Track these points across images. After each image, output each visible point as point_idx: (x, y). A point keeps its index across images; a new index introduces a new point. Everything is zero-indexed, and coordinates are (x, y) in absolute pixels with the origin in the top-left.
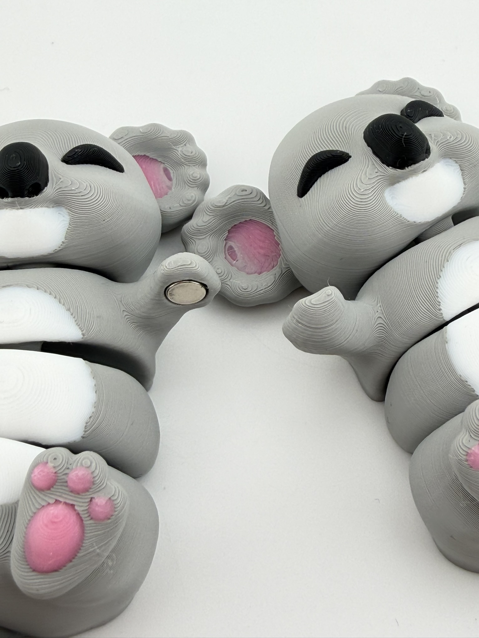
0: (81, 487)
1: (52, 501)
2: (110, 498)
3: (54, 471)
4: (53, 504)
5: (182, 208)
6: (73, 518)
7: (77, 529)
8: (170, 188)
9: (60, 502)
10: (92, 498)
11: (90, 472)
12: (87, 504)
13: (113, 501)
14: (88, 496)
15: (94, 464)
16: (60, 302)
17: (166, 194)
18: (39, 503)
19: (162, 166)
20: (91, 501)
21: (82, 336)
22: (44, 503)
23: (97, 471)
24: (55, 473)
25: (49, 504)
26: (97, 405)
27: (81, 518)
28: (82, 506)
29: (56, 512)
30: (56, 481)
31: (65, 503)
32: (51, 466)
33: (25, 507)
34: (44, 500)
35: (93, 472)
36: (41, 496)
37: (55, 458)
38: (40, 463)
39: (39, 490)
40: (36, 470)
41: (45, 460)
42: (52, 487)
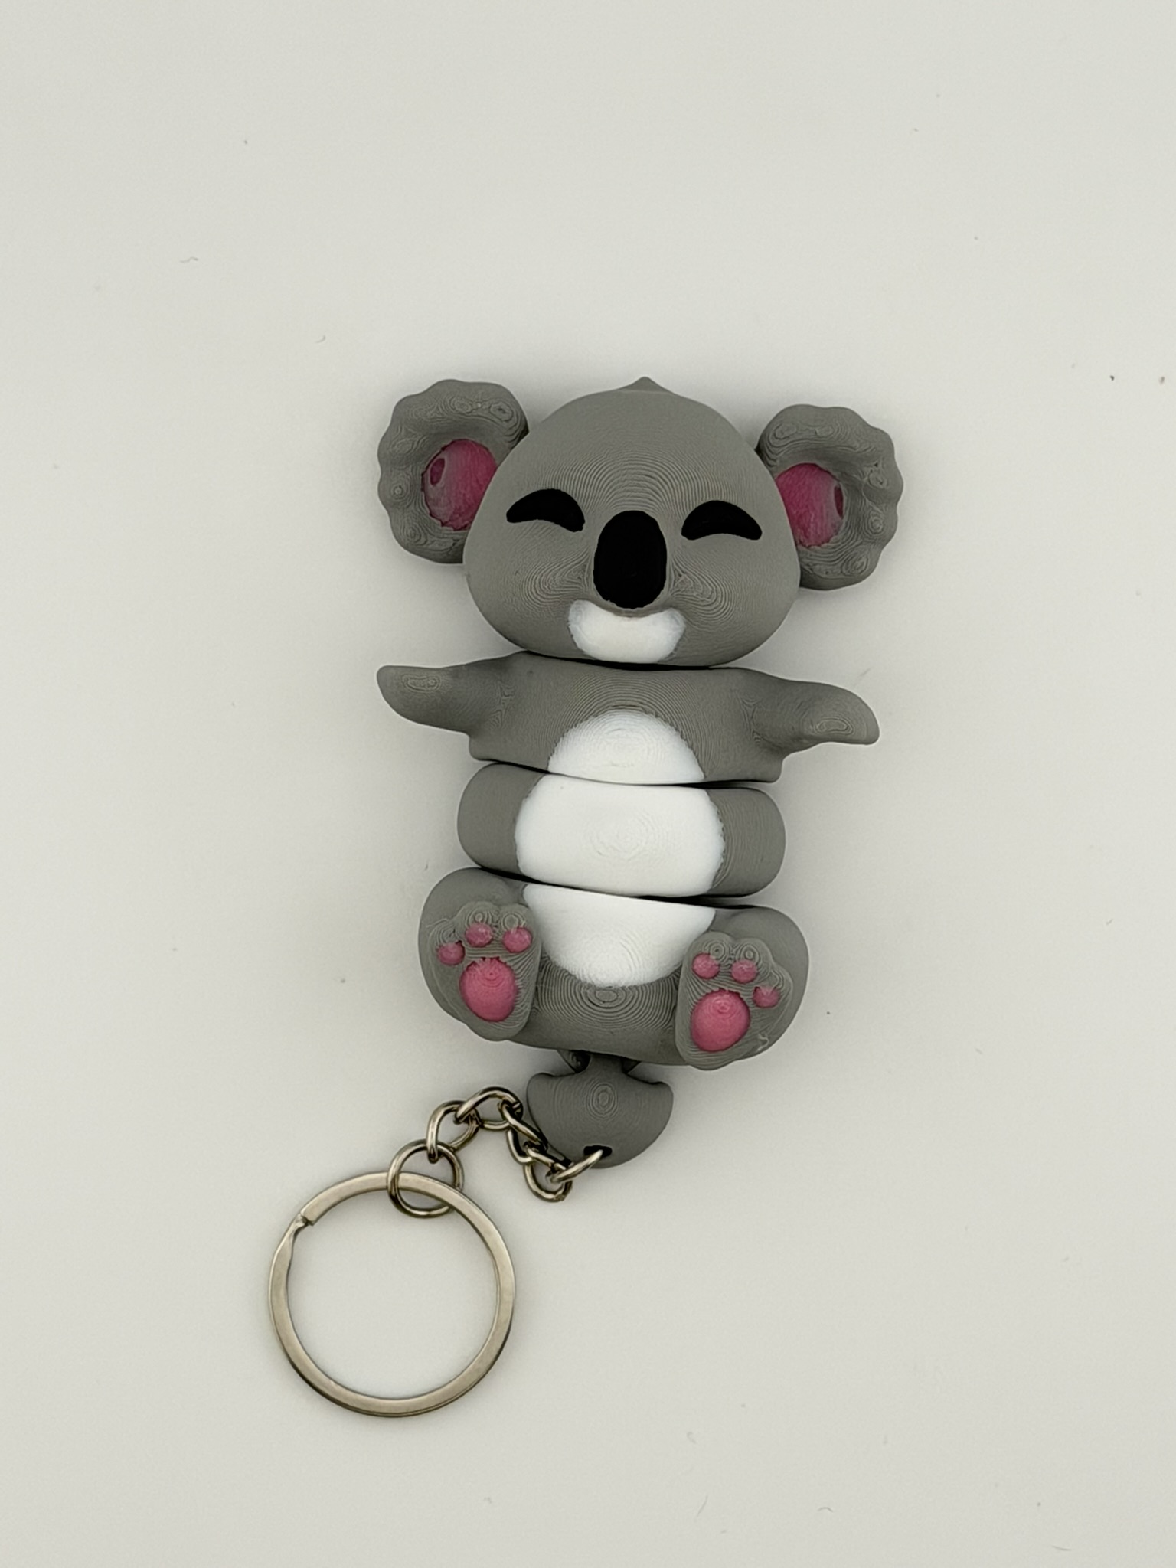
0: (745, 978)
1: (716, 990)
2: (775, 988)
3: (717, 962)
4: (718, 992)
6: (739, 1007)
7: (743, 1016)
9: (724, 990)
10: (757, 988)
11: (755, 964)
12: (752, 993)
13: (779, 989)
14: (754, 985)
15: (757, 956)
16: (682, 736)
18: (704, 992)
19: (835, 483)
20: (755, 991)
21: (703, 778)
22: (709, 991)
24: (719, 965)
25: (713, 992)
27: (746, 1005)
28: (748, 995)
29: (723, 1001)
30: (719, 972)
31: (730, 992)
32: (714, 957)
33: (687, 993)
34: (708, 988)
35: (757, 964)
36: (704, 983)
37: (717, 950)
38: (702, 954)
39: (701, 977)
40: (698, 960)
41: (707, 952)
42: (715, 976)
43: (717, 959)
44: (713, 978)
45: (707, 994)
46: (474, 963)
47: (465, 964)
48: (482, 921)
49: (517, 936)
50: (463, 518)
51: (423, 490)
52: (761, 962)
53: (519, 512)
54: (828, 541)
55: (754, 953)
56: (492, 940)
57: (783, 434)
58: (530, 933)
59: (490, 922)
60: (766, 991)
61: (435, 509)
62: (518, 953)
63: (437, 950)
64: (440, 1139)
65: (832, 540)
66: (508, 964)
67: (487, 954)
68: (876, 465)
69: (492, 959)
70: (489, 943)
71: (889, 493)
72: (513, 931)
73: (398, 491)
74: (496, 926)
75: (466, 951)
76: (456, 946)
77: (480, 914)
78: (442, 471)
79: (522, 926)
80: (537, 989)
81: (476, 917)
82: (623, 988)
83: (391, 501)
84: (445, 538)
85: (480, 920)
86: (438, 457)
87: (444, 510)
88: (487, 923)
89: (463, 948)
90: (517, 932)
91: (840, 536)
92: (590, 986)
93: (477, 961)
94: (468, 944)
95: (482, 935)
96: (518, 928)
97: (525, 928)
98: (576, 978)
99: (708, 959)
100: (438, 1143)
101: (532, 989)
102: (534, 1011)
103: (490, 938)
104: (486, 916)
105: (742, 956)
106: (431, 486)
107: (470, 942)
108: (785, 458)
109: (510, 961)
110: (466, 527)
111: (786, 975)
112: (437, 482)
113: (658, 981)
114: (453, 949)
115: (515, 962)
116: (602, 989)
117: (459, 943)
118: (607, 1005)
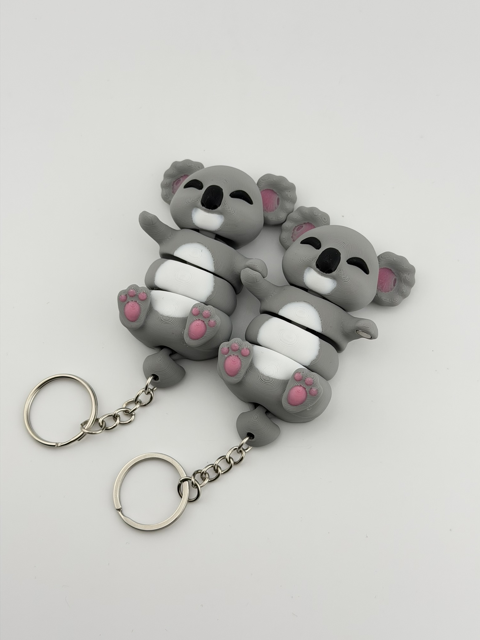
0: (309, 384)
1: (299, 385)
4: (299, 386)
6: (304, 392)
7: (305, 396)
9: (301, 386)
13: (318, 390)
17: (273, 211)
18: (295, 385)
19: (395, 277)
20: (311, 389)
21: (321, 332)
22: (297, 385)
23: (315, 380)
24: (302, 377)
25: (298, 385)
27: (307, 393)
28: (308, 390)
29: (300, 389)
30: (302, 379)
31: (303, 387)
33: (290, 384)
36: (296, 382)
37: (303, 372)
39: (296, 380)
40: (296, 374)
41: (300, 372)
42: (300, 381)
43: (302, 375)
49: (246, 350)
51: (293, 230)
54: (388, 292)
55: (314, 377)
56: (238, 350)
58: (250, 351)
60: (314, 390)
61: (294, 236)
62: (245, 356)
65: (390, 292)
66: (241, 359)
67: (235, 353)
69: (236, 356)
71: (410, 284)
74: (241, 345)
78: (301, 229)
81: (236, 341)
83: (163, 186)
86: (302, 225)
88: (238, 344)
91: (392, 291)
93: (232, 355)
95: (235, 347)
96: (247, 348)
99: (300, 375)
105: (310, 376)
106: (296, 231)
107: (231, 348)
108: (382, 264)
111: (321, 387)
113: (283, 380)
114: (226, 349)
115: (243, 359)
116: (266, 376)
117: (229, 348)
118: (265, 381)
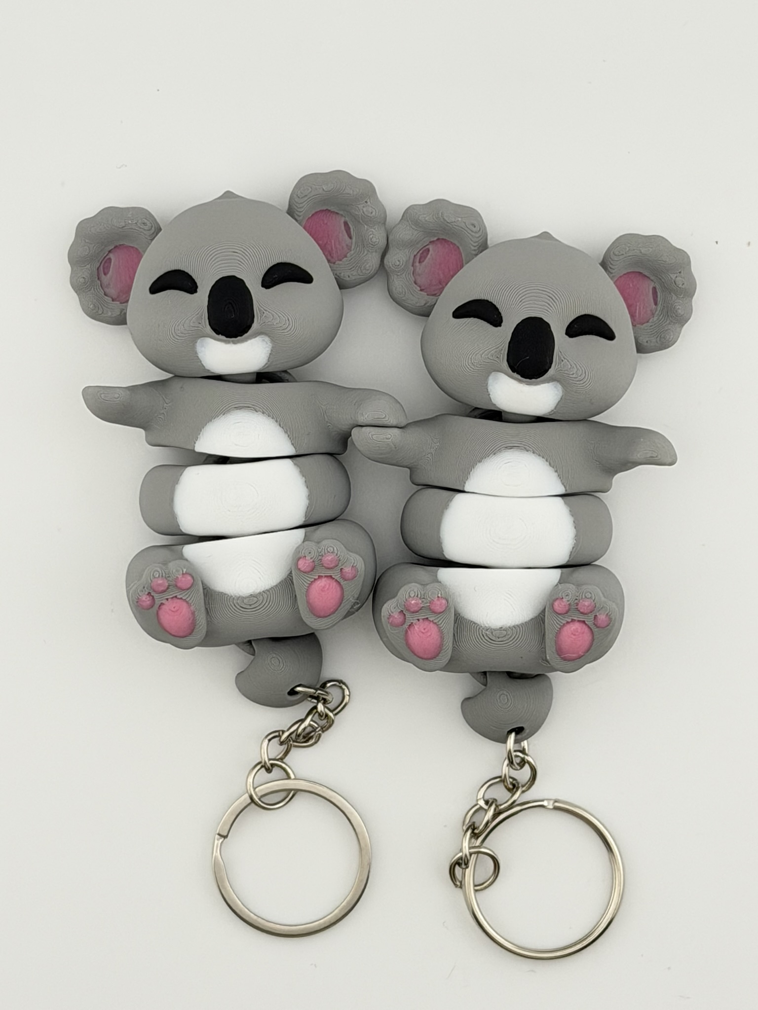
0: (332, 564)
1: (317, 577)
2: (353, 566)
3: (312, 560)
4: (318, 579)
5: (359, 277)
6: (333, 584)
7: (338, 589)
8: (350, 249)
9: (322, 576)
10: (341, 569)
11: (335, 554)
12: (340, 573)
13: (355, 566)
14: (339, 568)
15: (335, 549)
17: (346, 256)
18: (310, 581)
22: (313, 580)
24: (313, 561)
25: (315, 579)
26: (310, 497)
27: (338, 582)
28: (337, 575)
29: (322, 583)
30: (315, 566)
31: (326, 576)
32: (309, 558)
33: (300, 584)
34: (312, 578)
35: (337, 555)
36: (309, 576)
37: (310, 553)
38: (301, 558)
39: (305, 573)
40: (300, 562)
41: (303, 555)
42: (314, 569)
43: (311, 558)
44: (312, 571)
45: (312, 582)
46: (162, 604)
47: (156, 606)
48: (159, 576)
49: (183, 579)
50: (123, 297)
52: (339, 553)
53: (157, 287)
56: (169, 586)
57: (620, 252)
58: (190, 575)
59: (164, 575)
61: (107, 290)
62: (188, 589)
63: (137, 602)
64: (270, 757)
65: (651, 321)
66: (184, 598)
67: (169, 595)
68: (680, 272)
69: (172, 598)
70: (168, 588)
71: (688, 292)
72: (180, 577)
73: (82, 280)
74: (168, 577)
75: (155, 597)
76: (148, 596)
77: (156, 572)
78: (110, 266)
79: (184, 572)
80: (206, 609)
81: (155, 574)
82: (260, 593)
83: (80, 287)
84: (114, 309)
85: (157, 576)
87: (112, 291)
88: (162, 576)
89: (153, 597)
90: (183, 577)
91: (655, 318)
92: (238, 598)
93: (163, 602)
94: (154, 593)
95: (160, 585)
96: (183, 574)
97: (186, 573)
98: (228, 596)
99: (306, 560)
100: (270, 760)
101: (203, 609)
102: (209, 623)
103: (167, 584)
104: (161, 572)
106: (103, 276)
107: (154, 591)
108: (620, 268)
109: (184, 596)
110: (127, 301)
112: (108, 273)
113: (280, 583)
114: (146, 598)
115: (187, 596)
116: (248, 597)
117: (149, 594)
118: (253, 606)
